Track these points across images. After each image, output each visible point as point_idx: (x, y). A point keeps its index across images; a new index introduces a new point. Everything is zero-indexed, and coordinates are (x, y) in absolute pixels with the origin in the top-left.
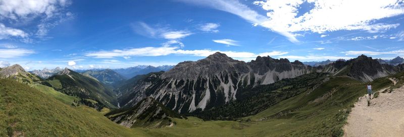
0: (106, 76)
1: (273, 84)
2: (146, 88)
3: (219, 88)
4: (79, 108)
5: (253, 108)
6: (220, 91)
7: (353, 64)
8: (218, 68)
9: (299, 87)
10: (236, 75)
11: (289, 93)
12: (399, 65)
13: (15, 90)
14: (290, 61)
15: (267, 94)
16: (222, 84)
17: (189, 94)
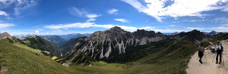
0: (55, 39)
1: (146, 45)
2: (77, 45)
3: (116, 46)
4: (40, 56)
5: (134, 58)
6: (117, 47)
7: (190, 34)
8: (116, 35)
9: (160, 46)
10: (126, 39)
11: (154, 50)
12: (214, 35)
13: (4, 46)
14: (155, 32)
15: (142, 50)
16: (118, 44)
17: (100, 49)
